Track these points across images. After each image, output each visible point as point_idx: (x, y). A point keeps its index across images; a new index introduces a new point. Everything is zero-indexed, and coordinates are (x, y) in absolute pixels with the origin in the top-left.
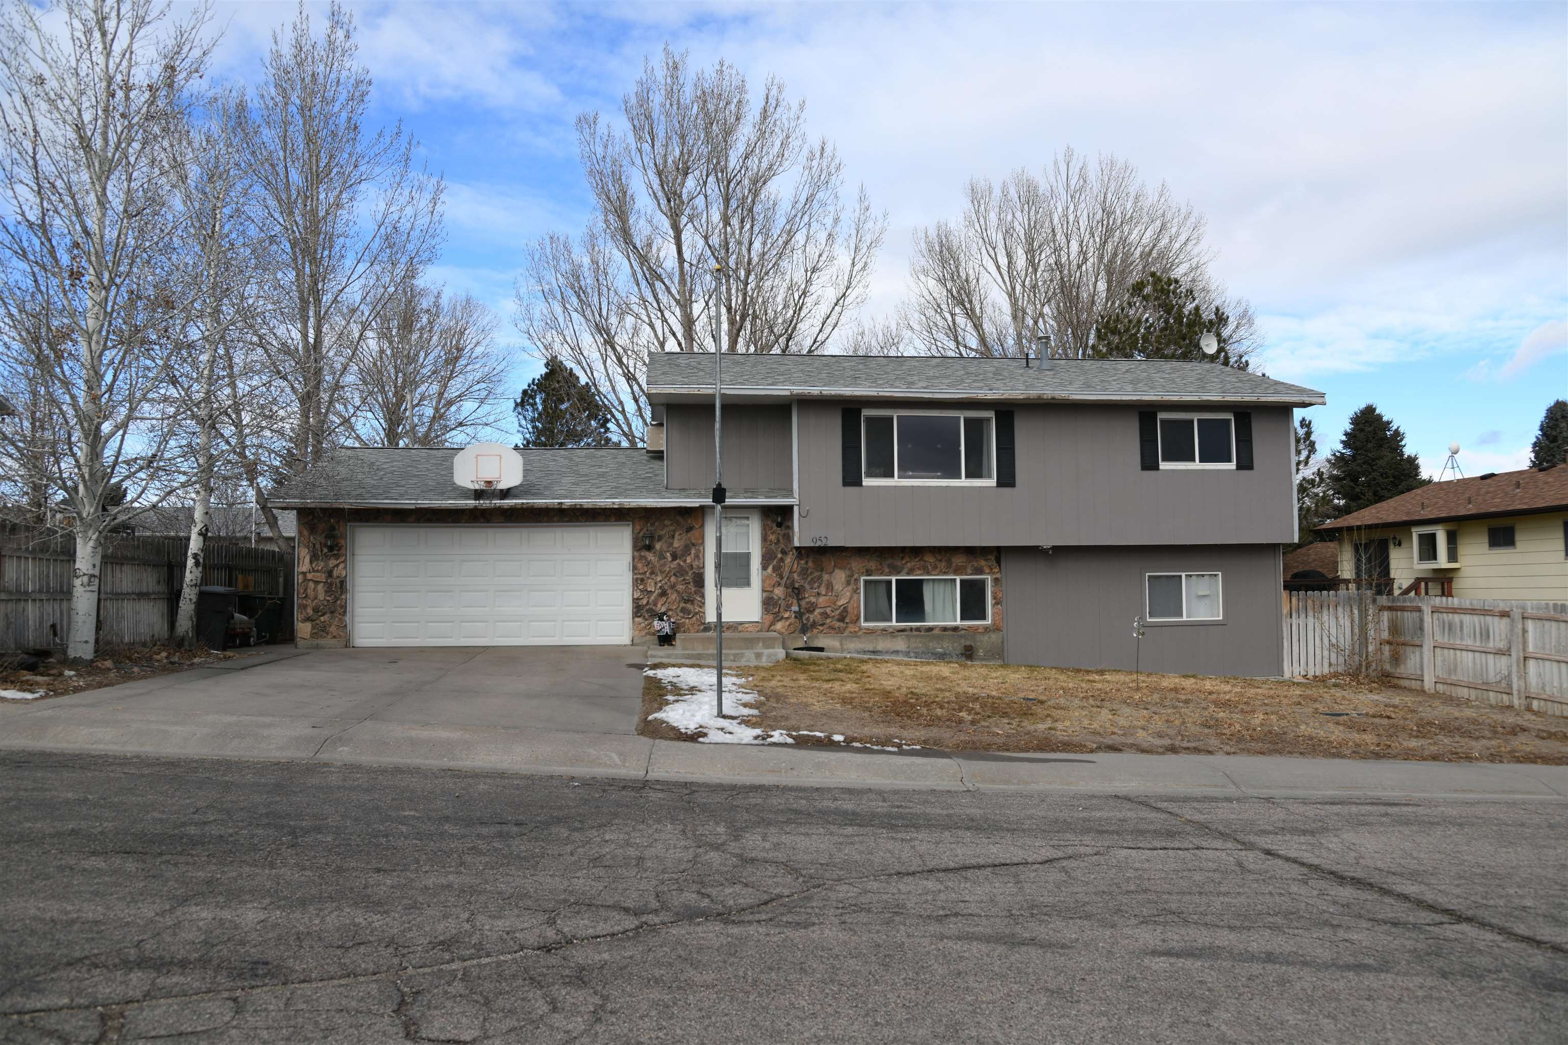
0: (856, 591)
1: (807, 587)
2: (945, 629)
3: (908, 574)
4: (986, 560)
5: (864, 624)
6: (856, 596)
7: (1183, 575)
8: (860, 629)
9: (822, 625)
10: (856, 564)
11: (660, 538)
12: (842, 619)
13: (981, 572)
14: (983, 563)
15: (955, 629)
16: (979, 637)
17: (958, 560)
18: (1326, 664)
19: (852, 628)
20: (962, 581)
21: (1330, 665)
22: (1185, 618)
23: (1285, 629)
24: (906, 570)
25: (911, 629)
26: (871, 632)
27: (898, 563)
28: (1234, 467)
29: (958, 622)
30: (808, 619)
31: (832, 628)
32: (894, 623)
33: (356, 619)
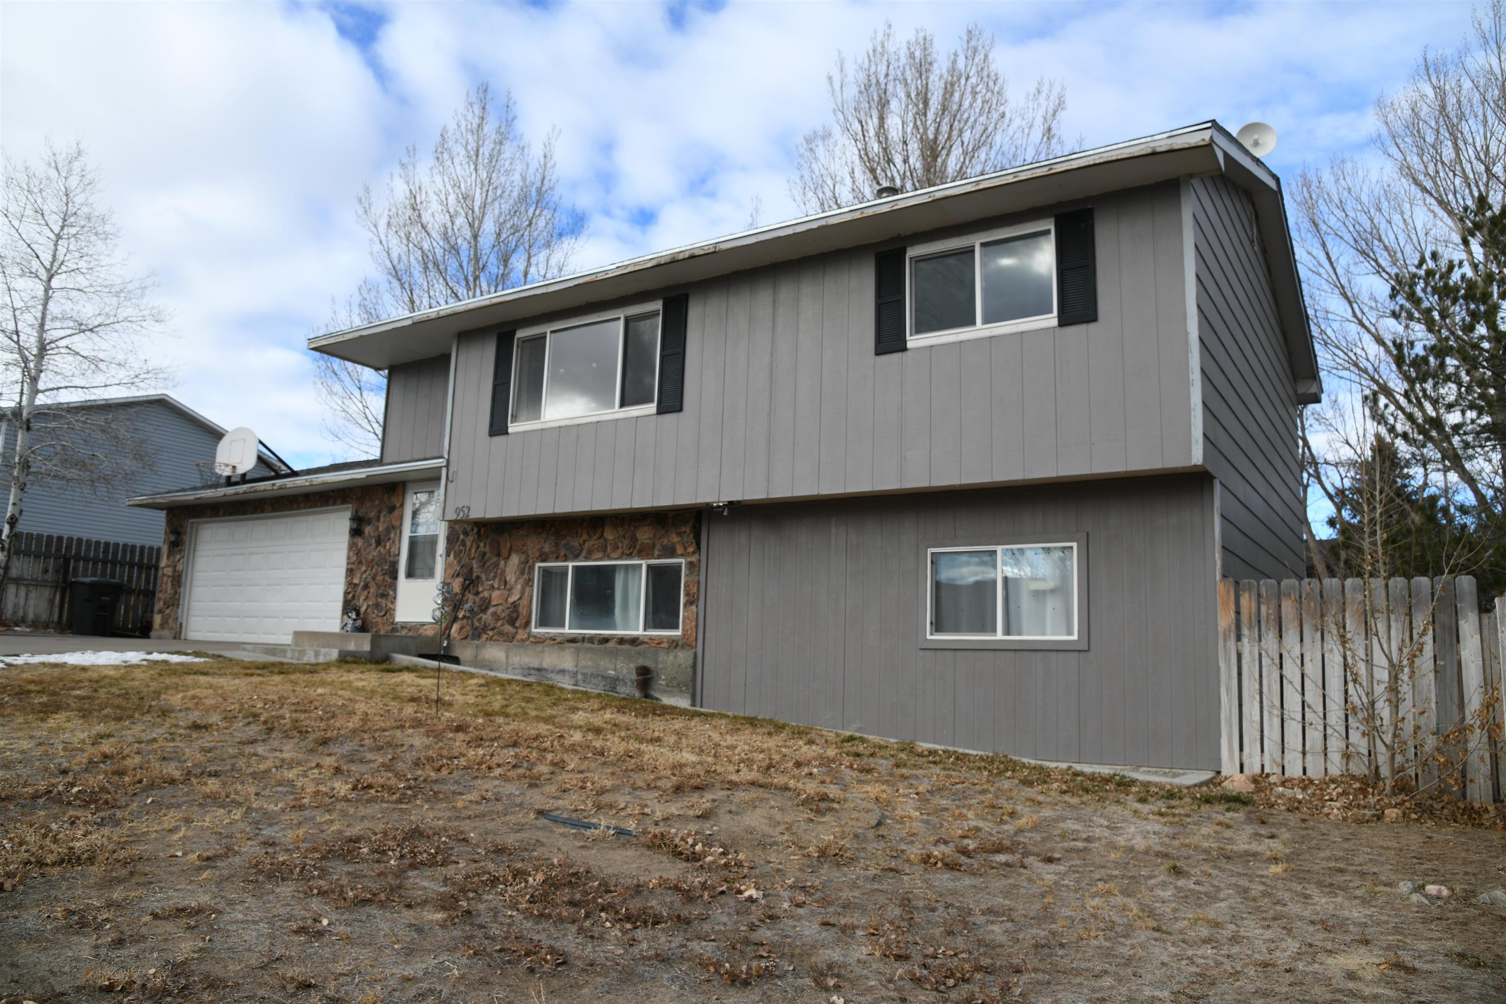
0: (529, 582)
1: (483, 577)
2: (622, 641)
3: (587, 559)
4: (679, 534)
5: (535, 630)
6: (528, 590)
7: (999, 549)
8: (530, 635)
9: (493, 629)
10: (534, 545)
11: (369, 522)
12: (512, 622)
13: (672, 554)
14: (675, 539)
15: (634, 641)
16: (662, 656)
17: (644, 535)
18: (1335, 757)
19: (522, 634)
20: (649, 567)
21: (1347, 756)
22: (1000, 635)
23: (1222, 665)
24: (584, 553)
25: (583, 640)
26: (540, 641)
27: (575, 543)
28: (1054, 322)
29: (639, 631)
30: (480, 620)
31: (501, 633)
32: (566, 630)
33: (192, 612)
